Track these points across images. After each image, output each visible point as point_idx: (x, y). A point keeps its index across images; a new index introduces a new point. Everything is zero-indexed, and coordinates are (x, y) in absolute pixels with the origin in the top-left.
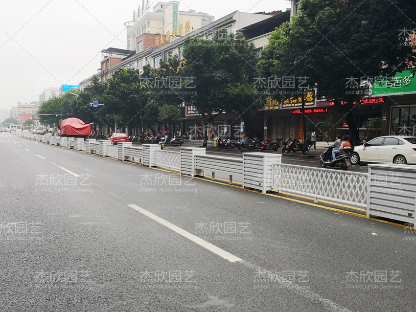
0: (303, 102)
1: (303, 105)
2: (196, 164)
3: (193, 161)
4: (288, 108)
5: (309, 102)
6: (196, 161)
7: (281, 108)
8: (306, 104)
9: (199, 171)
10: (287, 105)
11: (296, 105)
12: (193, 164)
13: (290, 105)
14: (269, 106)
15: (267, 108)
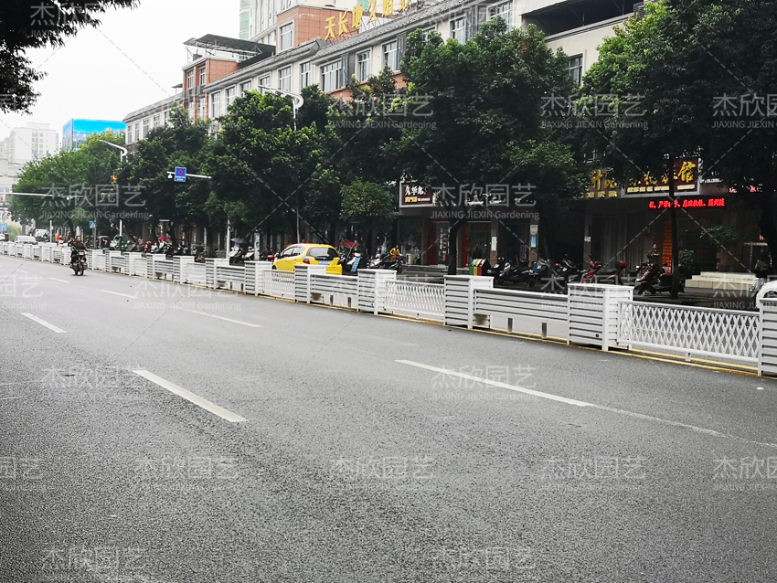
0: (673, 184)
1: (671, 191)
2: (477, 306)
3: (471, 300)
4: (639, 196)
5: (685, 183)
6: (477, 300)
7: (623, 195)
8: (680, 187)
9: (480, 318)
10: (636, 189)
11: (657, 189)
12: (471, 306)
13: (642, 189)
14: (596, 191)
15: (590, 195)
